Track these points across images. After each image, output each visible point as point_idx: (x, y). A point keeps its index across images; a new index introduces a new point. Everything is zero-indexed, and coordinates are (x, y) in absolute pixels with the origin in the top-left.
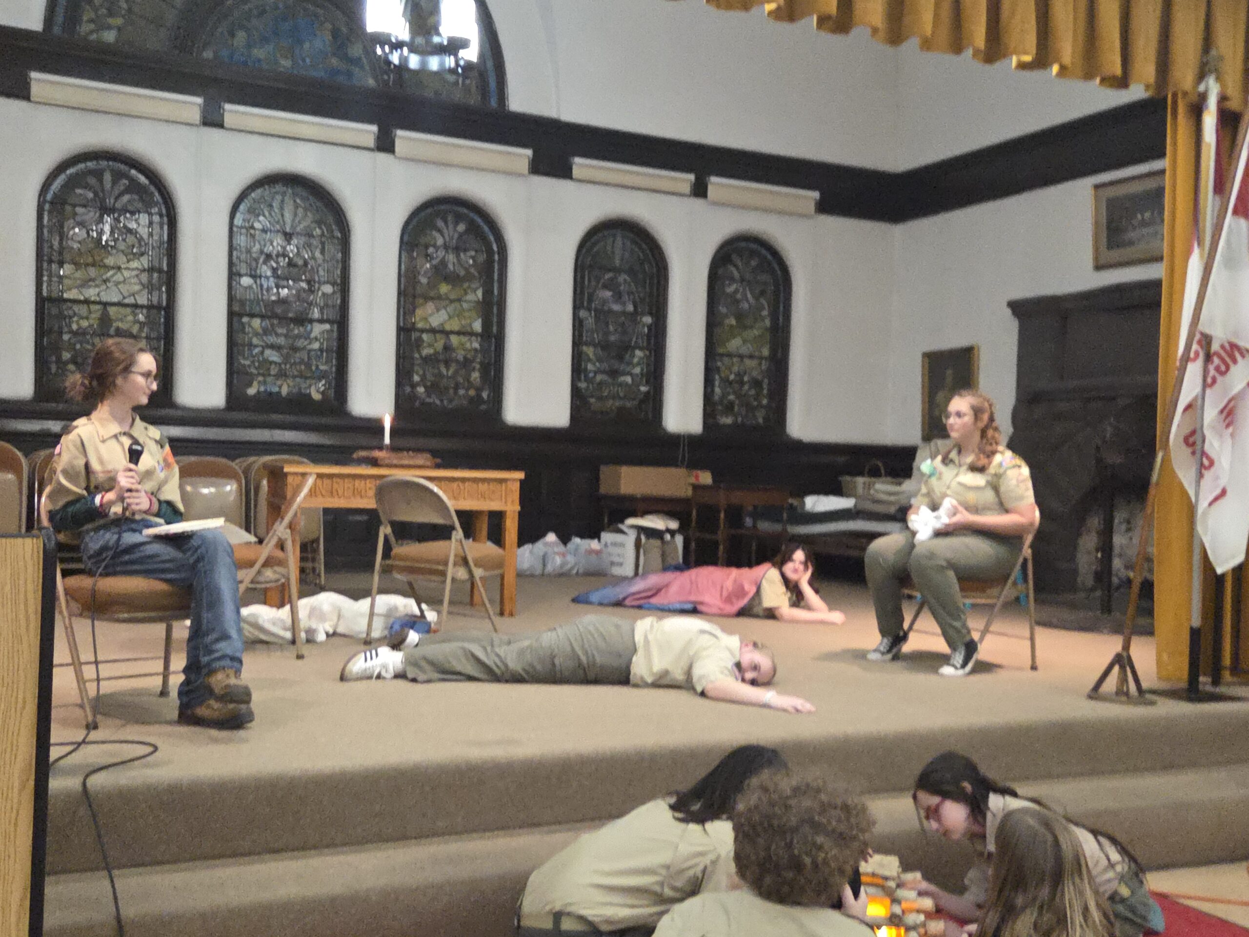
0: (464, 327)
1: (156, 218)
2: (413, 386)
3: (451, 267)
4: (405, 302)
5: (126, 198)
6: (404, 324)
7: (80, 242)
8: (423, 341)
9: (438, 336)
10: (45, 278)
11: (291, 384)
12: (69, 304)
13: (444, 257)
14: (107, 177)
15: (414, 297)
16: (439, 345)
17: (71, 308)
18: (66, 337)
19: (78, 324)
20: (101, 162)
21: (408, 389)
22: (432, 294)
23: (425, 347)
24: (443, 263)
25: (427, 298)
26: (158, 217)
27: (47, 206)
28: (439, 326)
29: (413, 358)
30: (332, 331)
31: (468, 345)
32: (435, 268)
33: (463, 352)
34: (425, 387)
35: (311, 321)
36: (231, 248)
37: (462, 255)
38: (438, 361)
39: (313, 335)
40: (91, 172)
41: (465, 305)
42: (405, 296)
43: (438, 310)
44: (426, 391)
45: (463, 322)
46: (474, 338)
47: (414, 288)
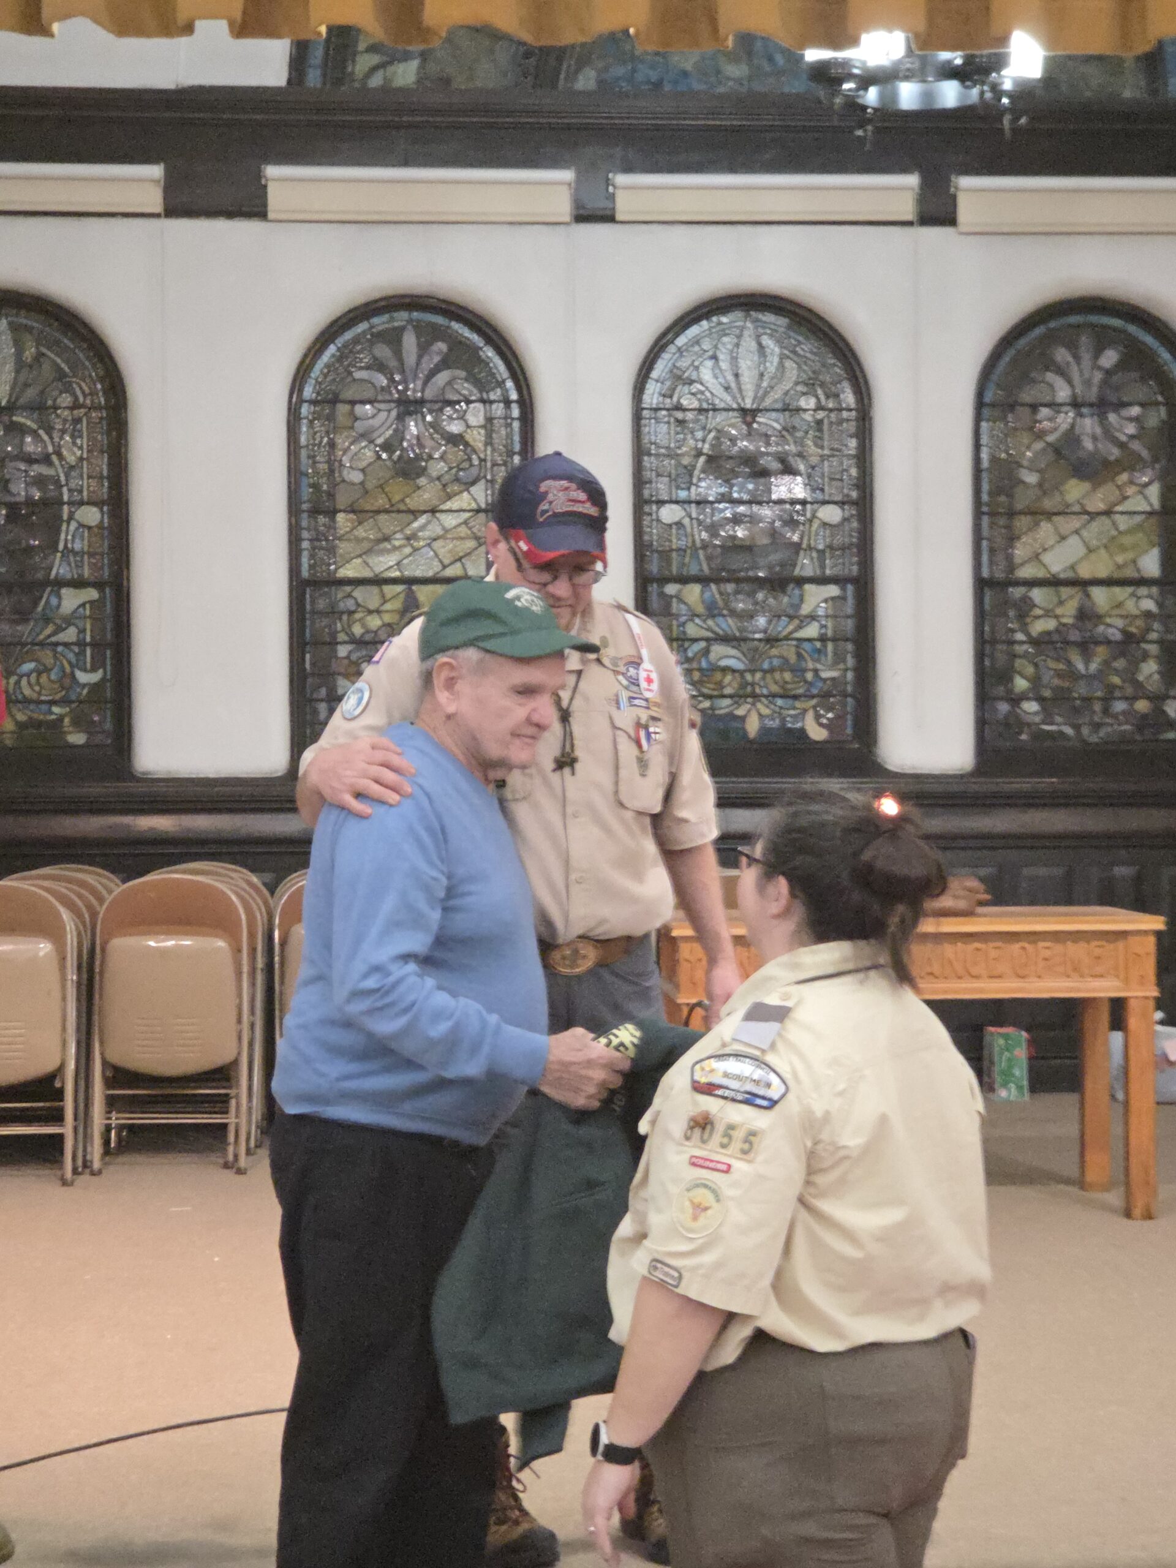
0: (1119, 567)
1: (498, 409)
2: (1015, 700)
3: (1088, 445)
4: (992, 525)
5: (442, 377)
6: (991, 571)
7: (363, 470)
8: (1035, 606)
9: (1065, 591)
10: (305, 544)
11: (765, 711)
12: (348, 589)
13: (1073, 426)
14: (410, 341)
15: (1012, 514)
16: (1068, 612)
17: (349, 596)
18: (343, 651)
19: (363, 626)
20: (395, 315)
21: (1003, 707)
22: (1048, 504)
23: (1038, 617)
24: (1071, 437)
25: (1038, 514)
26: (502, 405)
27: (305, 410)
28: (1065, 570)
29: (1012, 643)
30: (843, 598)
31: (1130, 606)
32: (1057, 450)
33: (1120, 623)
34: (1040, 699)
35: (801, 581)
36: (639, 451)
37: (1112, 417)
38: (1067, 643)
39: (805, 610)
40: (380, 337)
41: (1123, 523)
42: (992, 514)
43: (1063, 538)
44: (1044, 709)
45: (1120, 559)
46: (1143, 591)
47: (1010, 496)
